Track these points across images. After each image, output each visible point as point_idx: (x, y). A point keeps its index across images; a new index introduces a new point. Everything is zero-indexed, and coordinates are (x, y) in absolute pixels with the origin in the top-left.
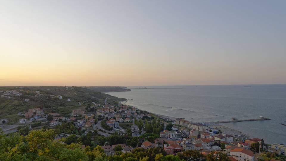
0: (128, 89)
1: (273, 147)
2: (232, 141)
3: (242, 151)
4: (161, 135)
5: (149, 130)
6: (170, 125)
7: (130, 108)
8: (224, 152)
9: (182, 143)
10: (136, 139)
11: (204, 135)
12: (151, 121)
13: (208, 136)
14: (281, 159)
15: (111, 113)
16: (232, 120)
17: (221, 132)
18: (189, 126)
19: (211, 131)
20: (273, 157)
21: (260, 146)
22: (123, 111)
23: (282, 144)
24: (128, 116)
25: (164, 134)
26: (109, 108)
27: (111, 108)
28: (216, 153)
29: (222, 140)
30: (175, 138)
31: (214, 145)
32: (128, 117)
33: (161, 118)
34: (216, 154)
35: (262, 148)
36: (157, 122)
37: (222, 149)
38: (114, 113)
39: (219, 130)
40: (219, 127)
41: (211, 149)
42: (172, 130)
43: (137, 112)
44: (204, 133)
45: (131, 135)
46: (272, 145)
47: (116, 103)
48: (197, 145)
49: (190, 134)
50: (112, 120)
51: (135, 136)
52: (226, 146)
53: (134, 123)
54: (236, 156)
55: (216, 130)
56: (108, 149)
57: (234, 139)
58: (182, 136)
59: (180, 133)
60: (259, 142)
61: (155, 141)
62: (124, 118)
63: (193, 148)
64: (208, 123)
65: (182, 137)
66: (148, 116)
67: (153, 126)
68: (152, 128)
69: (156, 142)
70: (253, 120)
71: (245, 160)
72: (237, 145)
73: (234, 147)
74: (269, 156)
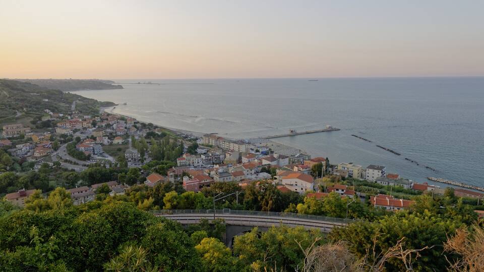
0: (117, 85)
1: (340, 168)
2: (287, 164)
3: (300, 176)
4: (178, 162)
5: (159, 156)
6: (193, 144)
7: (123, 119)
9: (213, 173)
10: (135, 171)
11: (247, 157)
12: (162, 141)
13: (253, 159)
14: (347, 183)
15: (85, 128)
16: (289, 133)
17: (272, 152)
18: (225, 146)
19: (257, 151)
20: (339, 181)
21: (324, 168)
22: (108, 126)
23: (351, 163)
24: (119, 133)
25: (184, 161)
26: (81, 120)
27: (85, 120)
29: (273, 163)
30: (202, 165)
31: (261, 172)
32: (119, 135)
33: (178, 135)
34: (259, 184)
35: (326, 170)
36: (171, 141)
37: (272, 176)
38: (91, 130)
39: (270, 149)
40: (269, 144)
41: (257, 177)
42: (196, 153)
43: (135, 127)
44: (248, 155)
45: (126, 165)
46: (339, 165)
47: (94, 112)
48: (235, 175)
49: (225, 157)
50: (89, 142)
51: (133, 167)
52: (277, 171)
53: (130, 145)
54: (290, 185)
55: (265, 150)
56: (84, 192)
57: (290, 160)
58: (214, 161)
59: (210, 158)
60: (323, 162)
61: (168, 172)
62: (111, 136)
63: (230, 178)
64: (254, 139)
65: (213, 164)
66: (156, 132)
67: (165, 149)
68: (164, 152)
69: (170, 173)
71: (302, 189)
72: (293, 169)
73: (288, 172)
74: (333, 181)
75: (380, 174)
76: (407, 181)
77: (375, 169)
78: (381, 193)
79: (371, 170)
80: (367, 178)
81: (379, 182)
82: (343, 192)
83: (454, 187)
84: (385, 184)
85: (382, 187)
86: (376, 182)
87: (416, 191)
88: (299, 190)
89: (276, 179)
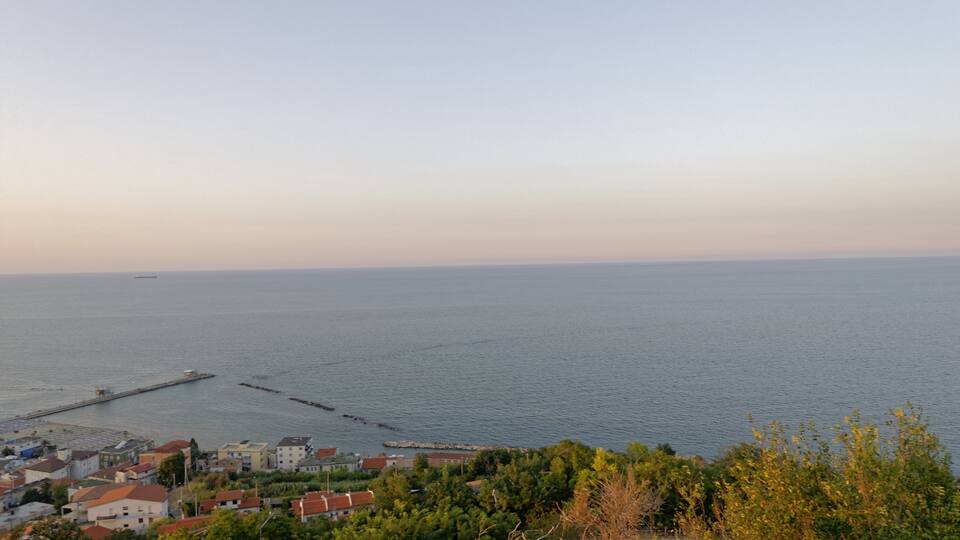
1: (221, 457)
2: (97, 469)
3: (132, 493)
8: (64, 517)
14: (243, 485)
16: (94, 396)
17: (52, 449)
19: (7, 452)
20: (224, 484)
21: (188, 462)
23: (245, 442)
28: (29, 529)
29: (59, 475)
31: (22, 504)
34: (31, 534)
35: (194, 467)
37: (58, 508)
39: (45, 442)
40: (42, 431)
41: (9, 520)
46: (219, 450)
52: (71, 492)
54: (111, 518)
55: (32, 445)
57: (101, 460)
60: (184, 451)
70: (166, 386)
71: (141, 520)
72: (113, 479)
73: (101, 488)
74: (211, 487)
75: (303, 452)
76: (351, 457)
77: (294, 445)
78: (310, 489)
79: (286, 449)
80: (280, 465)
81: (303, 469)
82: (236, 506)
83: (426, 452)
84: (315, 471)
85: (310, 478)
86: (297, 470)
87: (369, 472)
88: (134, 525)
89: (68, 511)
